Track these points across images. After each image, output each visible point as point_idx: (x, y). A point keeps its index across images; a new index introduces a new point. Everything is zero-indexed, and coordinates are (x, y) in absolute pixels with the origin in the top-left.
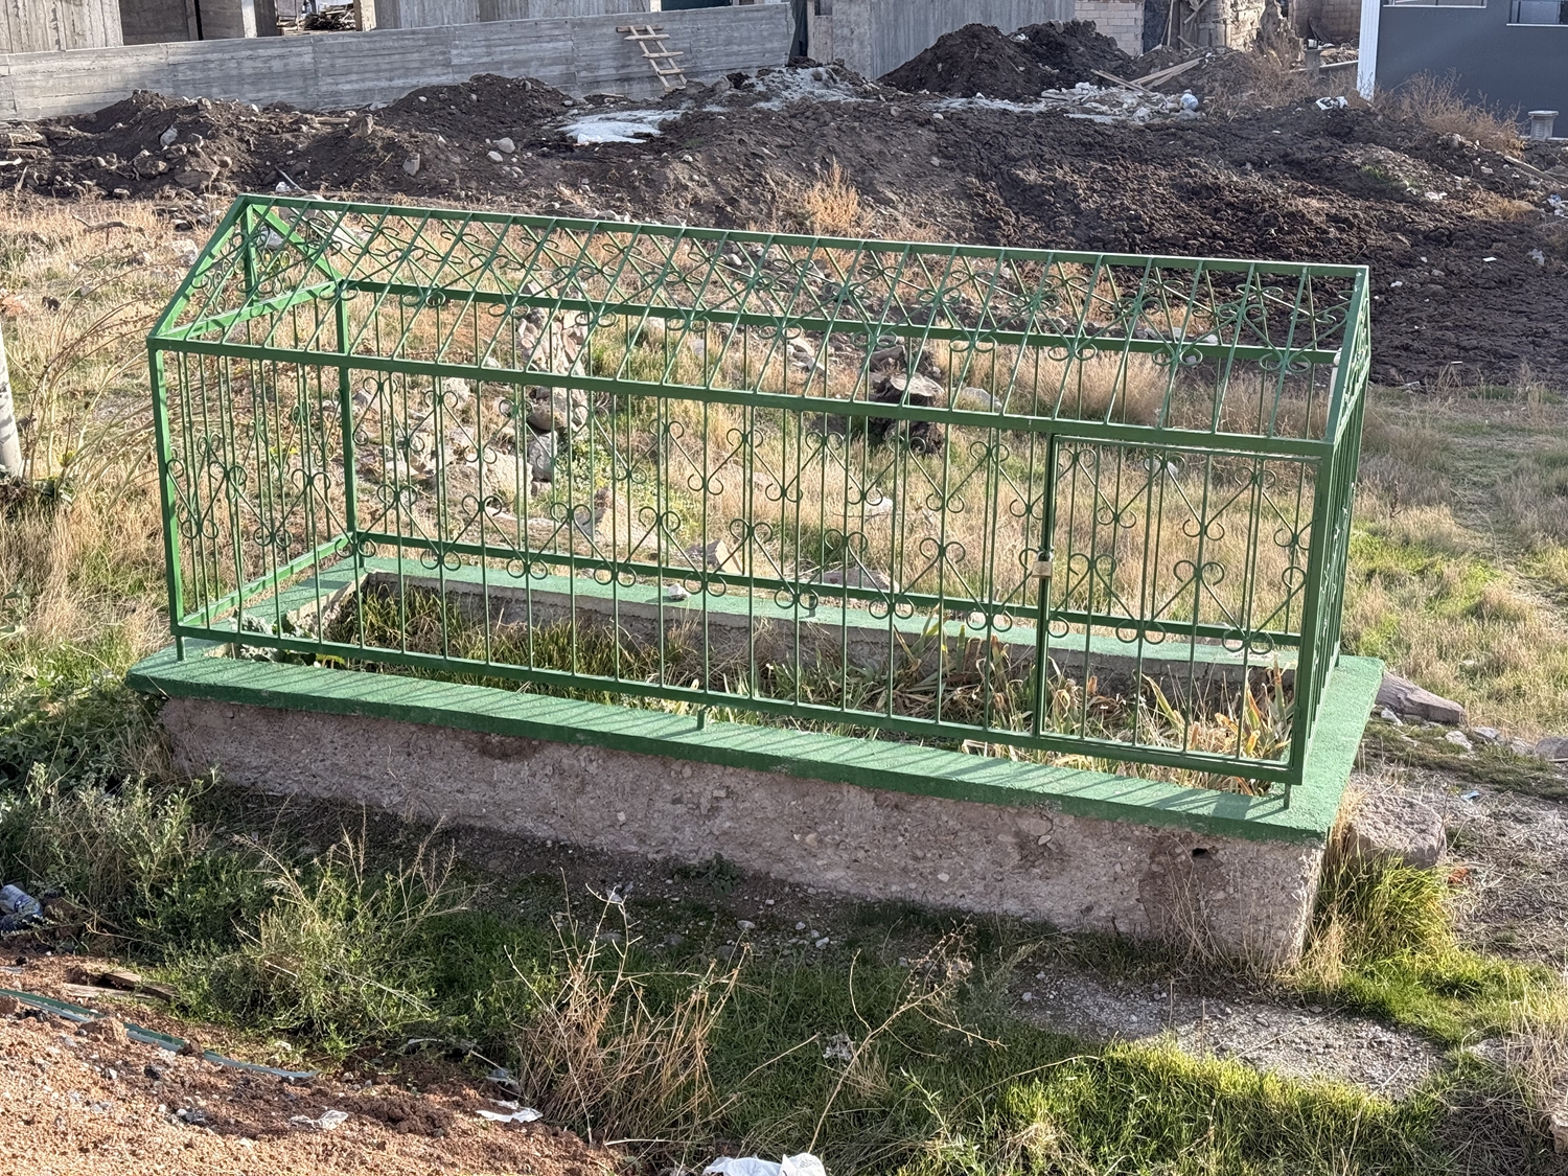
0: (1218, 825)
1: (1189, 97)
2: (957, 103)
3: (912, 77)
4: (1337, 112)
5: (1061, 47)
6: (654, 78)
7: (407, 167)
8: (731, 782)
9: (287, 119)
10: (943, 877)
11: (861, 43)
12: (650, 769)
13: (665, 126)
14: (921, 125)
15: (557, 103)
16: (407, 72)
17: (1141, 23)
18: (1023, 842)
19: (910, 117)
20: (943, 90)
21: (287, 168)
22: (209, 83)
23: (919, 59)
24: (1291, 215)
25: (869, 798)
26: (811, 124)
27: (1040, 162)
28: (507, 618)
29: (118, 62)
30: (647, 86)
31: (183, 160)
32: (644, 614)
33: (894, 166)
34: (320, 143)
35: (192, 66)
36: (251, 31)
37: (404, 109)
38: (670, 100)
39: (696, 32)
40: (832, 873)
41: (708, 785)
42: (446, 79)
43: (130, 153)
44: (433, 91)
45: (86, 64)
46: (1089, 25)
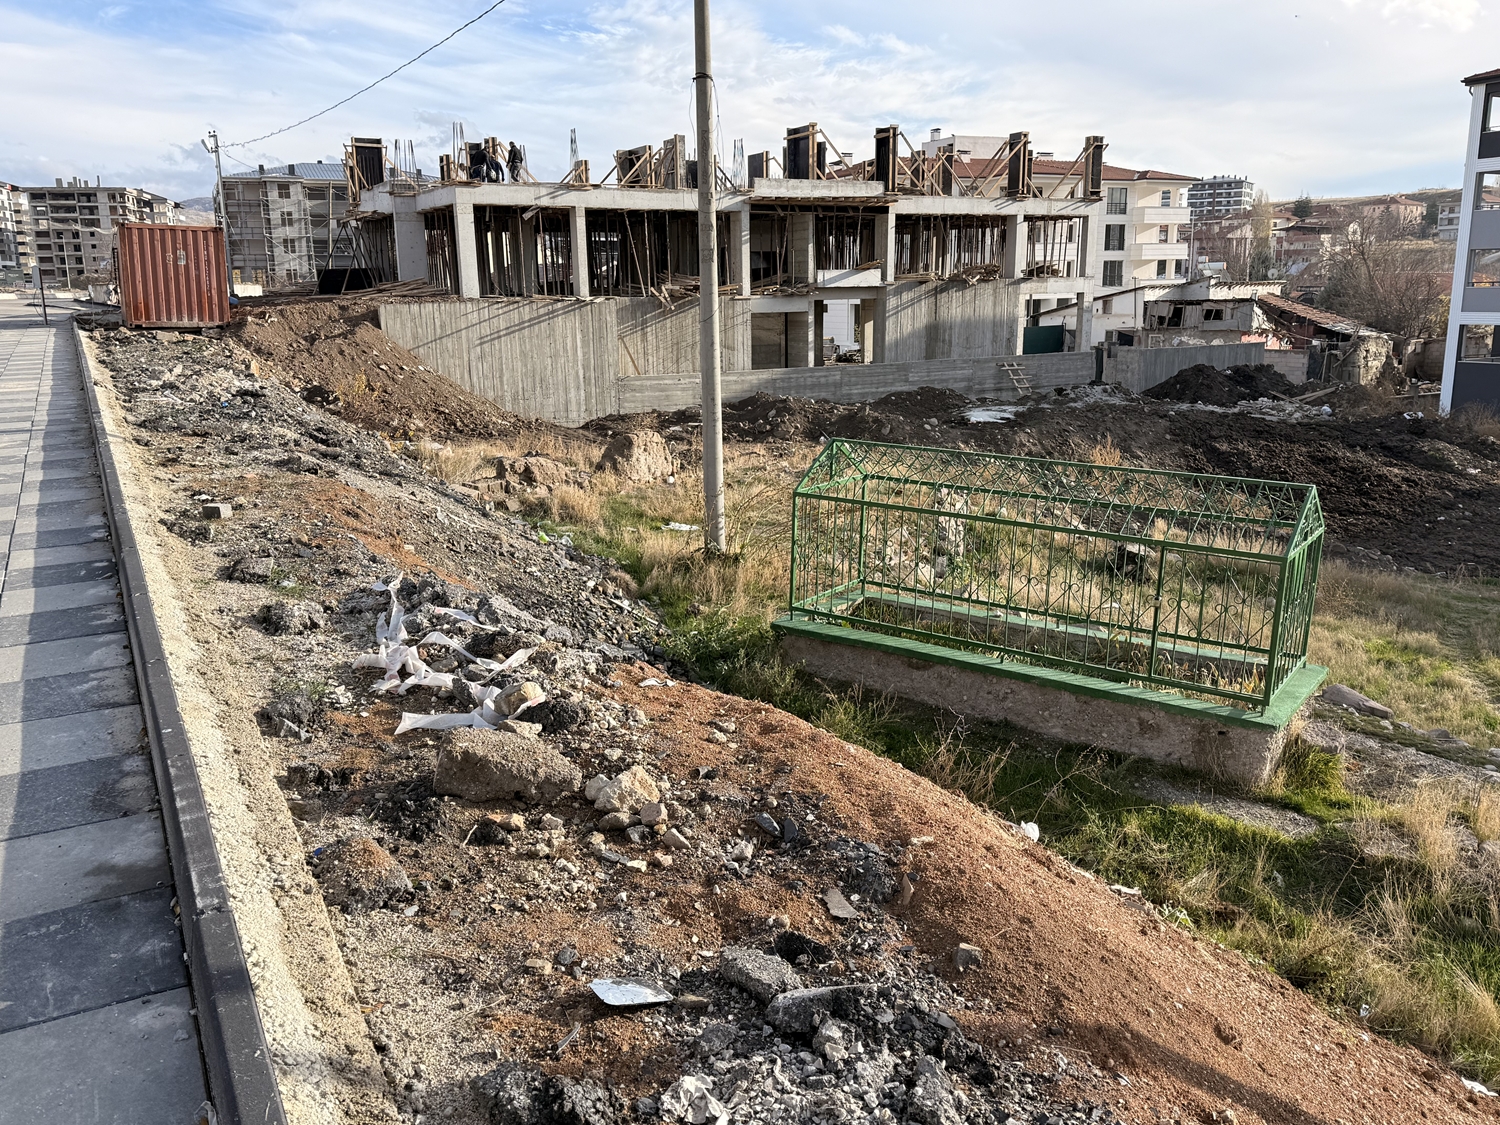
0: (1229, 720)
1: (1326, 408)
2: (1185, 406)
3: (1160, 392)
4: (1416, 421)
5: (1252, 378)
6: (1015, 389)
7: (883, 431)
8: (1014, 686)
9: (827, 407)
10: (1105, 735)
11: (1133, 373)
12: (978, 679)
13: (1016, 414)
14: (1161, 417)
15: (962, 401)
16: (886, 384)
17: (1306, 366)
18: (1141, 722)
19: (1155, 413)
20: (1179, 399)
21: (825, 431)
22: (790, 388)
23: (1167, 382)
24: (1380, 476)
25: (1073, 698)
26: (1098, 415)
27: (1229, 439)
28: (922, 619)
29: (750, 377)
30: (1010, 393)
31: (778, 425)
32: (982, 622)
33: (1144, 439)
34: (842, 418)
35: (783, 380)
36: (811, 364)
37: (883, 403)
38: (1021, 401)
39: (1040, 366)
40: (1055, 730)
41: (1003, 687)
42: (906, 388)
43: (753, 421)
44: (898, 394)
45: (735, 378)
46: (1270, 366)
